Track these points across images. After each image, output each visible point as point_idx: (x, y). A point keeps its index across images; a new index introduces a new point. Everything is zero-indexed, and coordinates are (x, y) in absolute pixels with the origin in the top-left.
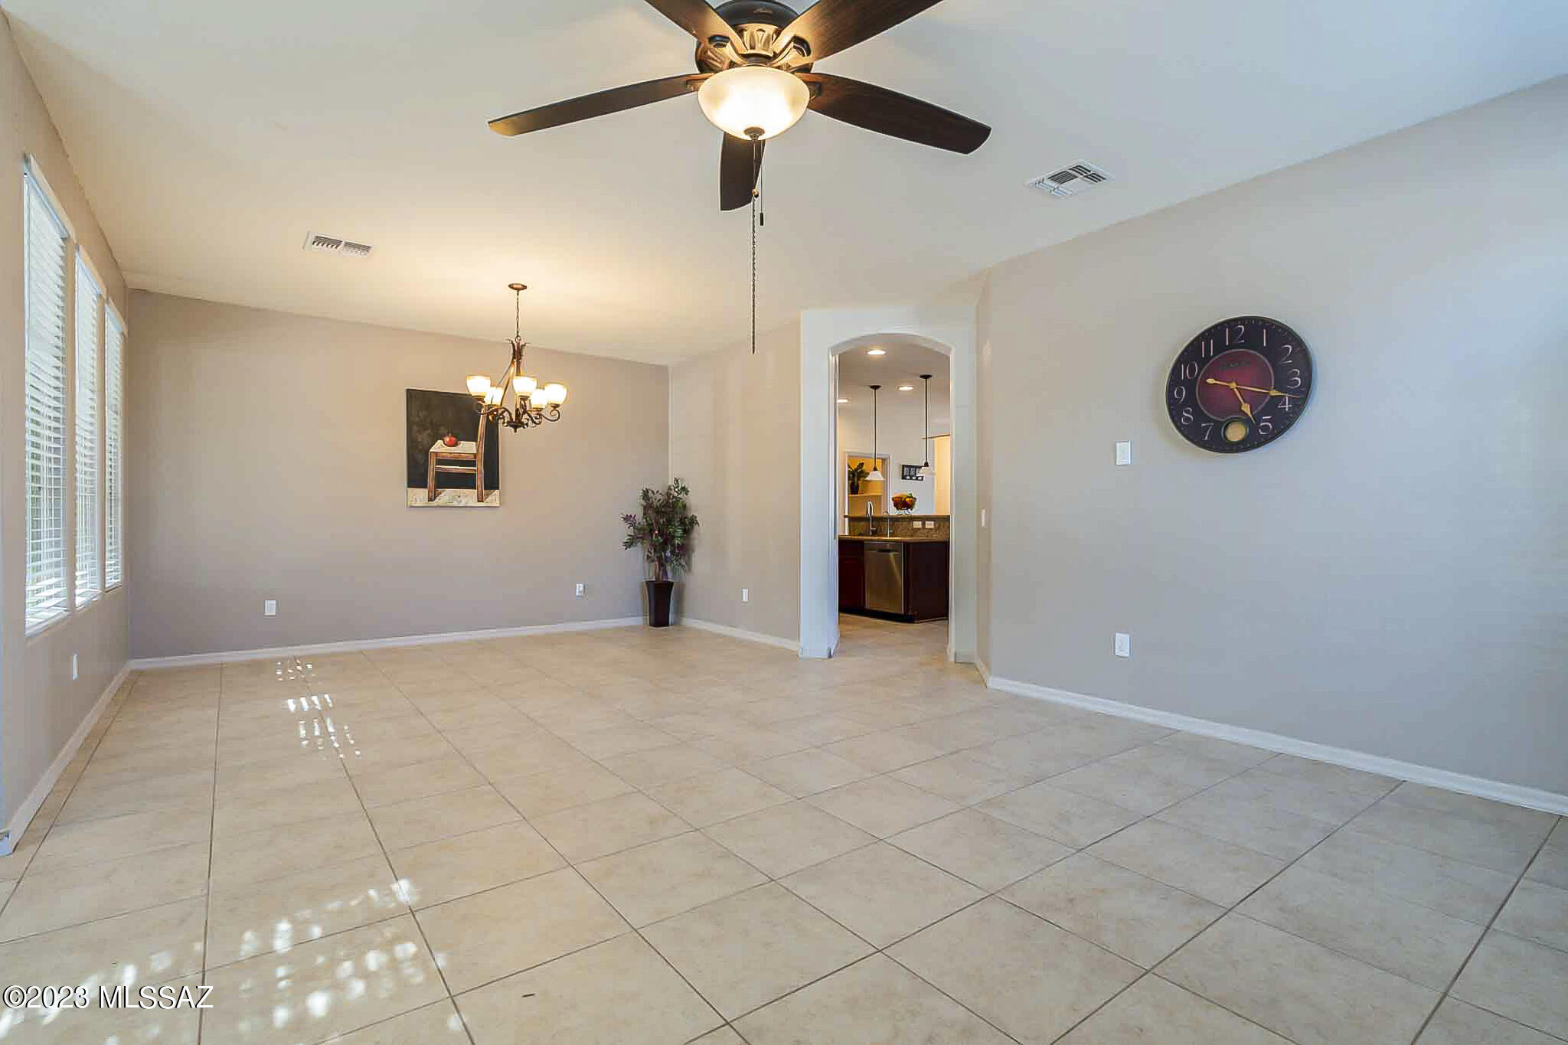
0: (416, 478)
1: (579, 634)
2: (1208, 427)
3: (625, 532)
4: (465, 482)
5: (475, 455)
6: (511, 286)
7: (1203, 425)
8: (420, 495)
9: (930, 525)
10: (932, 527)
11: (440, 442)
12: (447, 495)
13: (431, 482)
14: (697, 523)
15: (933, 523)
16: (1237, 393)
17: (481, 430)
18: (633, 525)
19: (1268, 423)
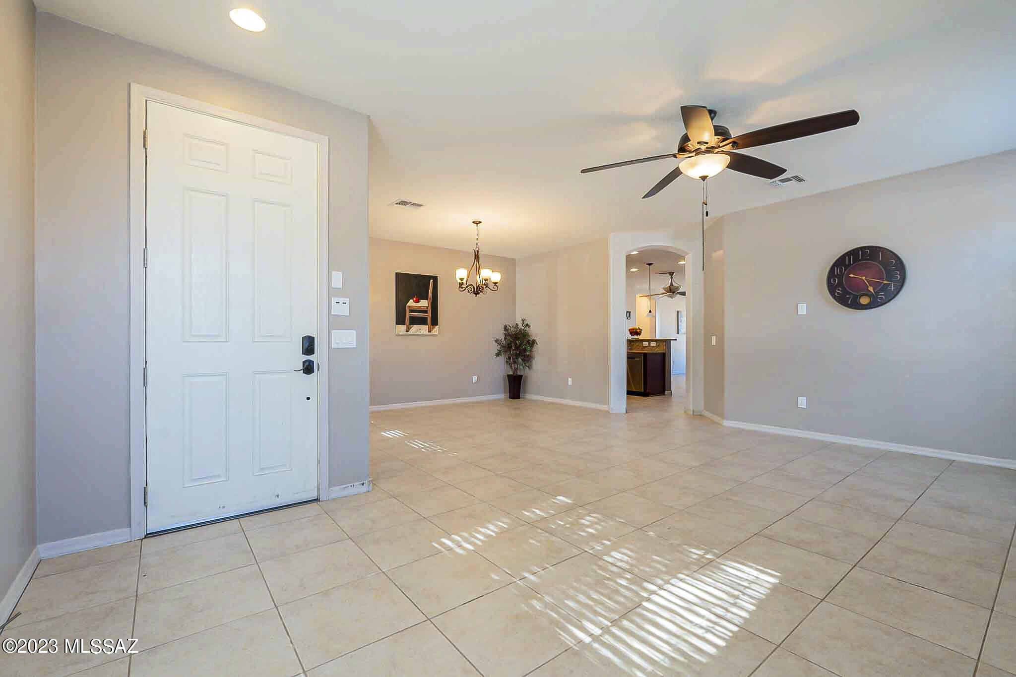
0: (400, 320)
1: (478, 403)
2: (849, 298)
3: (496, 348)
4: (422, 321)
5: (427, 307)
6: (474, 222)
7: (848, 296)
8: (402, 328)
9: (653, 344)
10: (655, 345)
11: (411, 300)
12: (415, 329)
13: (407, 321)
14: (537, 343)
15: (655, 343)
16: (866, 282)
17: (430, 294)
18: (499, 344)
19: (883, 296)
